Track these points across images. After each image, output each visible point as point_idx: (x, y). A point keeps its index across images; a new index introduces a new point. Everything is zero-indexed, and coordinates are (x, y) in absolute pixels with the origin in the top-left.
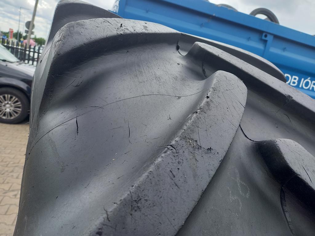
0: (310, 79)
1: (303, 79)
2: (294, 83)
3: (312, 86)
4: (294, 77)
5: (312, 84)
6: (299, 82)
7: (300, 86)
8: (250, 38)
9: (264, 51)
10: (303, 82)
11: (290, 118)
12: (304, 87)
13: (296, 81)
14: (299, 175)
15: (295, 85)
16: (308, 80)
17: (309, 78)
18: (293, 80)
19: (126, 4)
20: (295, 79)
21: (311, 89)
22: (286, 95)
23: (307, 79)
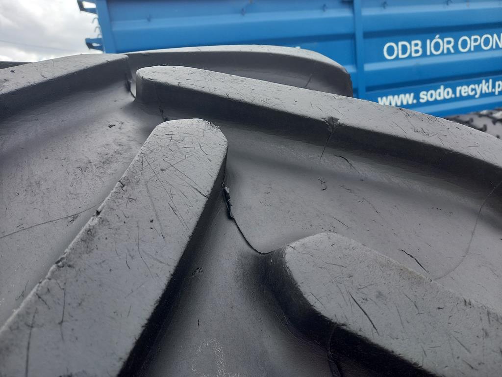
0: (439, 38)
1: (428, 42)
2: (417, 51)
3: (446, 46)
4: (413, 42)
5: (445, 44)
6: (424, 47)
7: (428, 53)
8: (325, 5)
9: (354, 18)
10: (430, 46)
11: (348, 160)
12: (435, 53)
13: (419, 48)
14: (344, 325)
15: (420, 54)
16: (437, 39)
17: (438, 36)
18: (414, 48)
19: (111, 20)
20: (416, 45)
21: (445, 51)
22: (324, 120)
23: (434, 38)
